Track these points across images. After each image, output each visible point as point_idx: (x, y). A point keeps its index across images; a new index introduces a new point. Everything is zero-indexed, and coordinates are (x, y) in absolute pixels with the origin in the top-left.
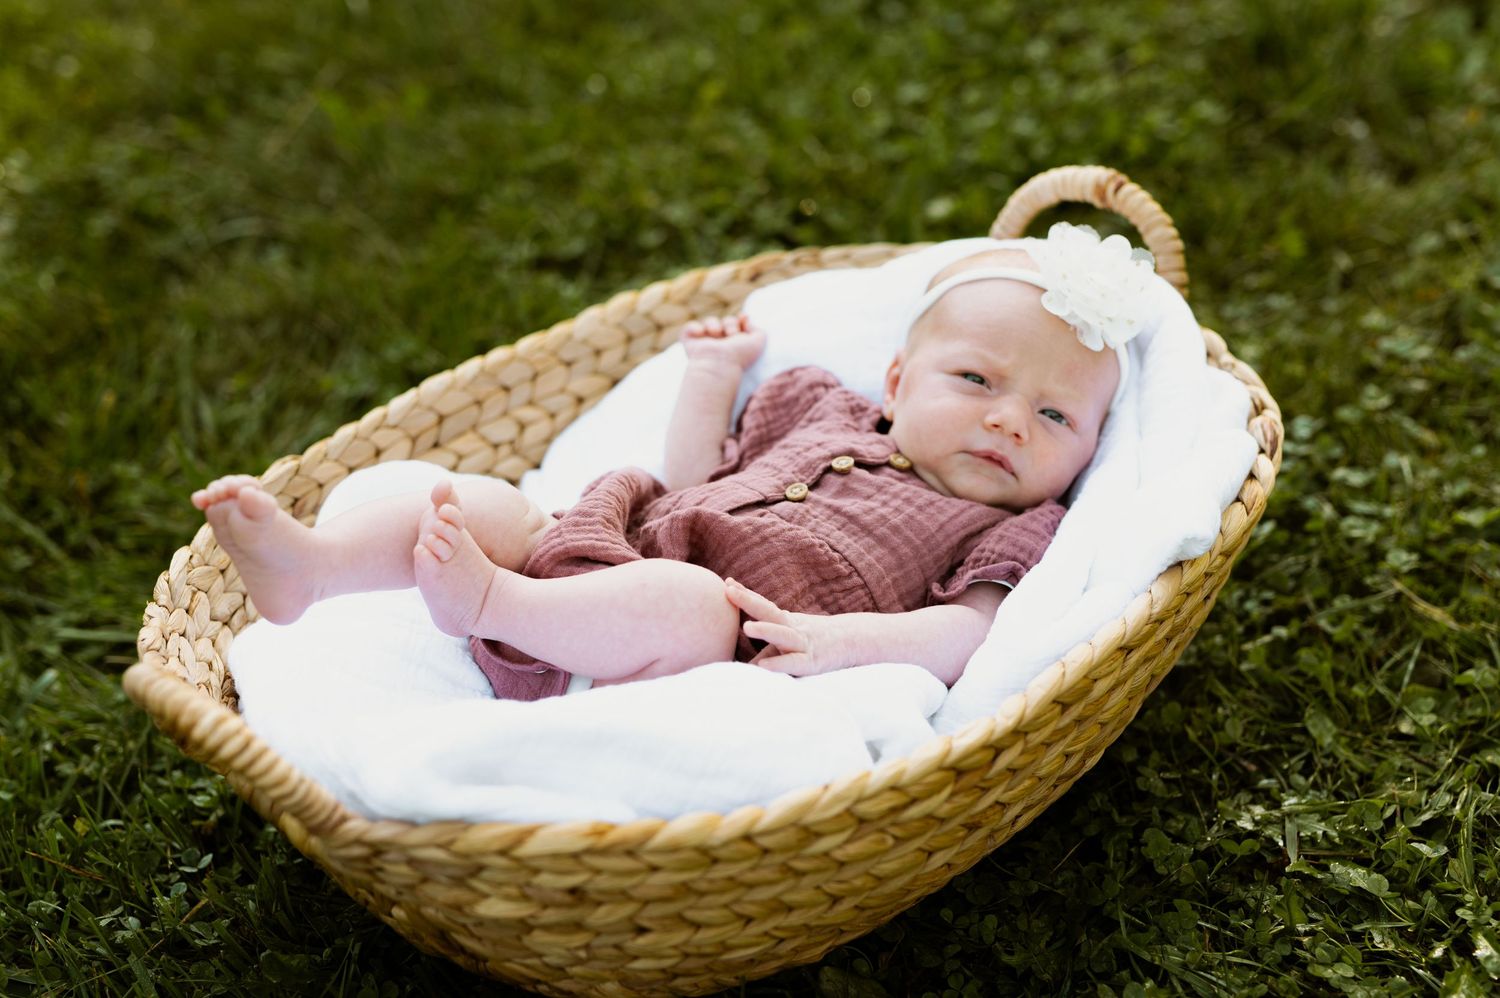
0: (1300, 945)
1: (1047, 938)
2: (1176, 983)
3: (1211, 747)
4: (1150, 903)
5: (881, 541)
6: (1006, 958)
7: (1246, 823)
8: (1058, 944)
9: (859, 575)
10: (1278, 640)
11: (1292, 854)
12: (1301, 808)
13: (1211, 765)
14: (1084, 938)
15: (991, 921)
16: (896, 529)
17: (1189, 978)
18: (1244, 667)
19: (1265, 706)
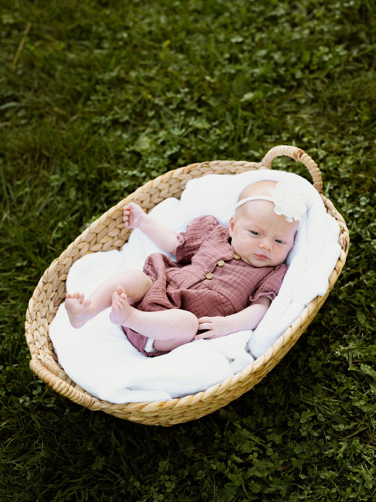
0: (350, 394)
1: (281, 392)
2: (316, 410)
3: (329, 326)
4: (310, 382)
5: (235, 288)
6: (270, 401)
7: (338, 353)
8: (285, 393)
9: (230, 301)
10: (350, 286)
11: (350, 363)
12: (354, 347)
13: (329, 332)
14: (292, 393)
15: (266, 389)
16: (239, 284)
17: (320, 407)
18: (340, 298)
19: (346, 310)
